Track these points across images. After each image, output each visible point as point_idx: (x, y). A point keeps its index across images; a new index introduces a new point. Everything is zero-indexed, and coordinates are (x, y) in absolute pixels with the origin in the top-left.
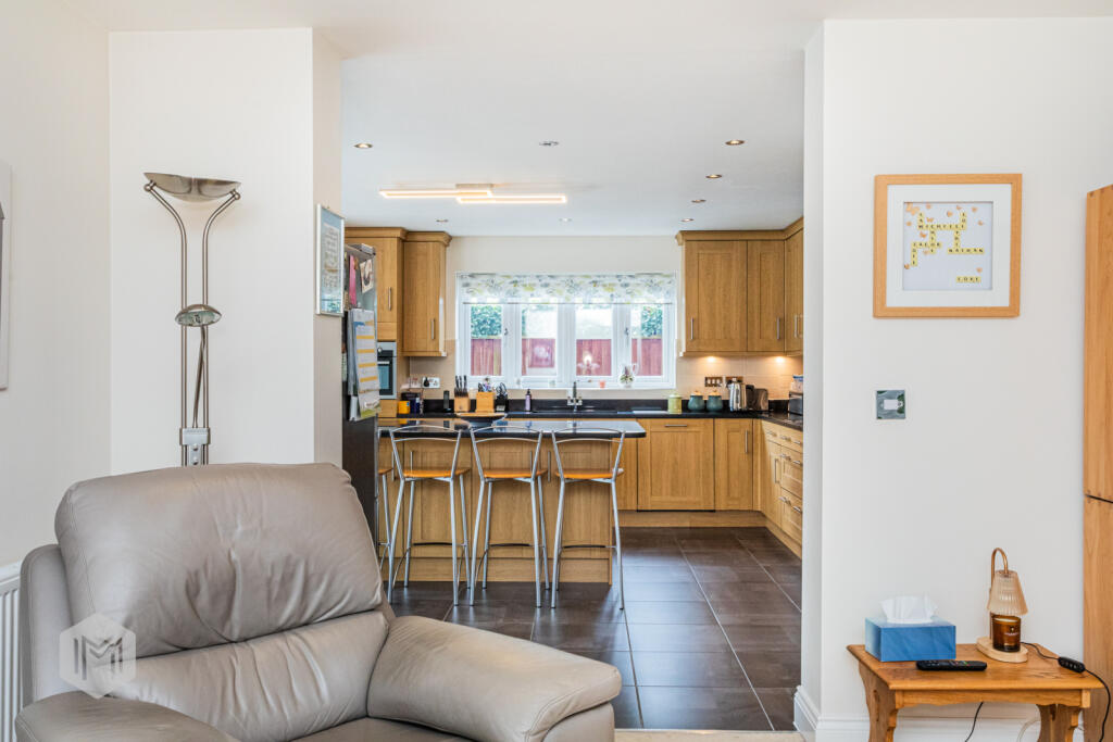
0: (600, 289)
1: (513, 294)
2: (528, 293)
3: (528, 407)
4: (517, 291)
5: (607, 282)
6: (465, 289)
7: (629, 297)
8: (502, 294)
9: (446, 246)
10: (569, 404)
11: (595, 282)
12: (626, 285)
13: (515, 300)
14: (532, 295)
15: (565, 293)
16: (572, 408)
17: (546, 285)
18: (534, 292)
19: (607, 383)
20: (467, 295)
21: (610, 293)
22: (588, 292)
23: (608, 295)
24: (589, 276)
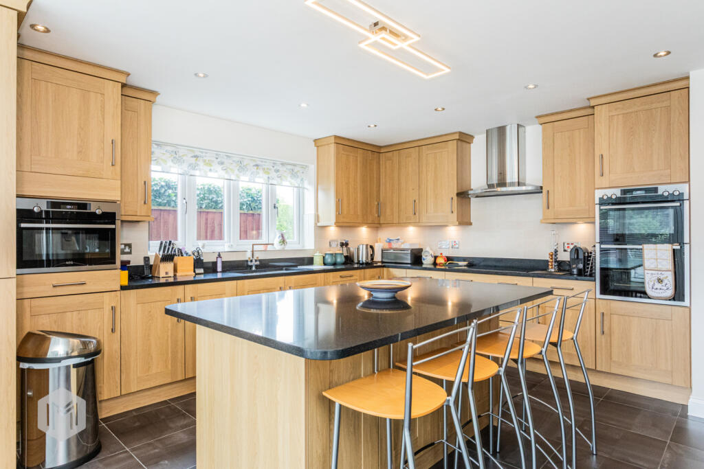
0: (261, 171)
1: (194, 167)
2: (207, 168)
4: (198, 165)
5: (266, 167)
7: (279, 180)
8: (185, 167)
10: (249, 263)
11: (257, 165)
12: (278, 171)
13: (196, 173)
14: (210, 170)
15: (236, 172)
17: (222, 163)
18: (212, 168)
21: (267, 176)
22: (252, 173)
23: (266, 176)
24: (254, 160)
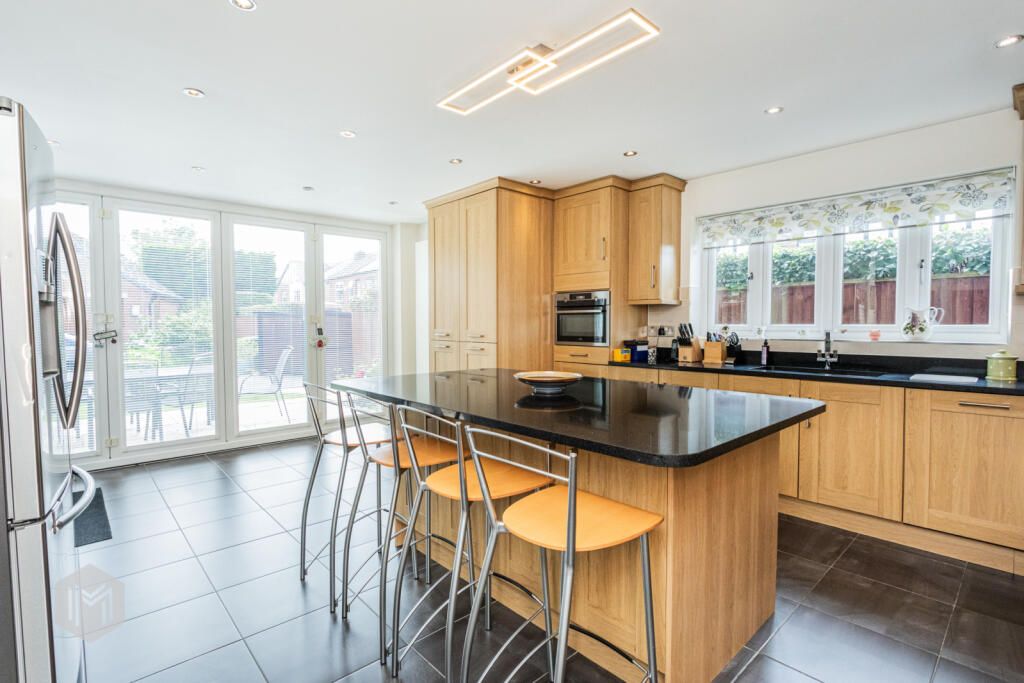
0: (877, 210)
1: (756, 233)
2: (776, 230)
3: (764, 362)
4: (763, 229)
5: (887, 201)
6: (706, 234)
7: (924, 217)
8: (745, 235)
9: (680, 191)
10: (819, 359)
11: (869, 203)
12: (920, 200)
13: (761, 239)
14: (781, 231)
15: (826, 223)
16: (823, 364)
17: (799, 217)
18: (783, 228)
19: (882, 334)
20: (709, 240)
21: (893, 214)
22: (857, 218)
23: (889, 217)
24: (858, 197)
